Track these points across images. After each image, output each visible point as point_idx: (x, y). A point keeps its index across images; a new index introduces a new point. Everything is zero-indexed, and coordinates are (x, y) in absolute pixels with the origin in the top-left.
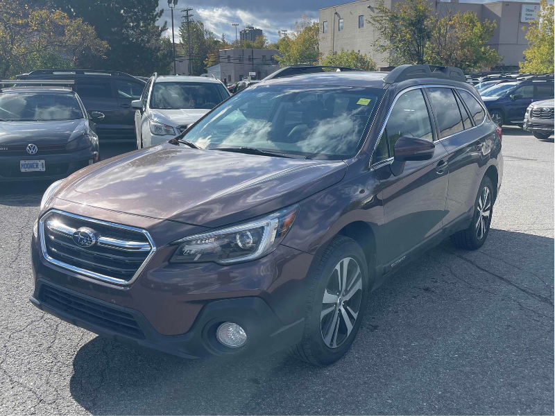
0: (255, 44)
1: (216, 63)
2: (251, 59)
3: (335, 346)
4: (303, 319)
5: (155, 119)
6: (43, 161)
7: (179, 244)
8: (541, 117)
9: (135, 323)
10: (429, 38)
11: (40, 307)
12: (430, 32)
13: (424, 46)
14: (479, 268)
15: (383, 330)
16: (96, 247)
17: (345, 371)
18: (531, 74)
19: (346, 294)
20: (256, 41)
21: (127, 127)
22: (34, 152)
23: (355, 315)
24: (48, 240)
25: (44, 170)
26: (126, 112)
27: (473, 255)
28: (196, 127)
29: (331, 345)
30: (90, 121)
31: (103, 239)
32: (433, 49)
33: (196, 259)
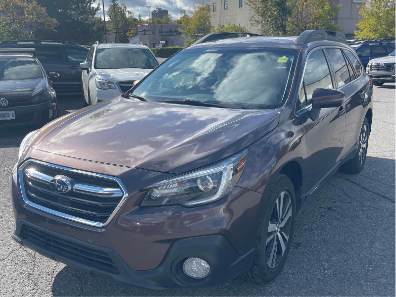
0: (163, 21)
1: (136, 34)
2: (161, 32)
3: (274, 266)
4: (254, 248)
5: (100, 77)
6: (13, 112)
7: (148, 190)
8: (378, 70)
9: (110, 260)
10: (290, 14)
11: (22, 243)
12: (291, 10)
13: (287, 20)
14: (364, 188)
15: (306, 247)
16: (72, 193)
17: (284, 287)
18: (363, 40)
19: (282, 222)
20: (164, 19)
21: (76, 83)
22: (5, 104)
23: (287, 238)
24: (27, 187)
25: (14, 118)
26: (73, 72)
27: (357, 178)
28: (143, 83)
29: (272, 266)
30: (48, 79)
31: (78, 186)
32: (293, 22)
33: (164, 203)
